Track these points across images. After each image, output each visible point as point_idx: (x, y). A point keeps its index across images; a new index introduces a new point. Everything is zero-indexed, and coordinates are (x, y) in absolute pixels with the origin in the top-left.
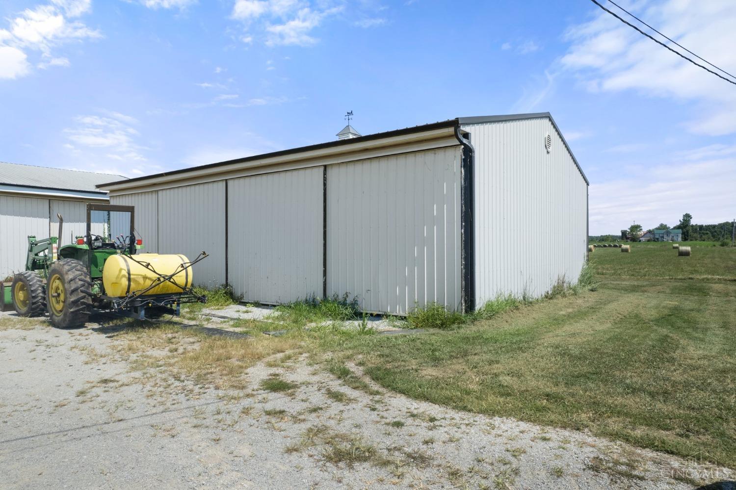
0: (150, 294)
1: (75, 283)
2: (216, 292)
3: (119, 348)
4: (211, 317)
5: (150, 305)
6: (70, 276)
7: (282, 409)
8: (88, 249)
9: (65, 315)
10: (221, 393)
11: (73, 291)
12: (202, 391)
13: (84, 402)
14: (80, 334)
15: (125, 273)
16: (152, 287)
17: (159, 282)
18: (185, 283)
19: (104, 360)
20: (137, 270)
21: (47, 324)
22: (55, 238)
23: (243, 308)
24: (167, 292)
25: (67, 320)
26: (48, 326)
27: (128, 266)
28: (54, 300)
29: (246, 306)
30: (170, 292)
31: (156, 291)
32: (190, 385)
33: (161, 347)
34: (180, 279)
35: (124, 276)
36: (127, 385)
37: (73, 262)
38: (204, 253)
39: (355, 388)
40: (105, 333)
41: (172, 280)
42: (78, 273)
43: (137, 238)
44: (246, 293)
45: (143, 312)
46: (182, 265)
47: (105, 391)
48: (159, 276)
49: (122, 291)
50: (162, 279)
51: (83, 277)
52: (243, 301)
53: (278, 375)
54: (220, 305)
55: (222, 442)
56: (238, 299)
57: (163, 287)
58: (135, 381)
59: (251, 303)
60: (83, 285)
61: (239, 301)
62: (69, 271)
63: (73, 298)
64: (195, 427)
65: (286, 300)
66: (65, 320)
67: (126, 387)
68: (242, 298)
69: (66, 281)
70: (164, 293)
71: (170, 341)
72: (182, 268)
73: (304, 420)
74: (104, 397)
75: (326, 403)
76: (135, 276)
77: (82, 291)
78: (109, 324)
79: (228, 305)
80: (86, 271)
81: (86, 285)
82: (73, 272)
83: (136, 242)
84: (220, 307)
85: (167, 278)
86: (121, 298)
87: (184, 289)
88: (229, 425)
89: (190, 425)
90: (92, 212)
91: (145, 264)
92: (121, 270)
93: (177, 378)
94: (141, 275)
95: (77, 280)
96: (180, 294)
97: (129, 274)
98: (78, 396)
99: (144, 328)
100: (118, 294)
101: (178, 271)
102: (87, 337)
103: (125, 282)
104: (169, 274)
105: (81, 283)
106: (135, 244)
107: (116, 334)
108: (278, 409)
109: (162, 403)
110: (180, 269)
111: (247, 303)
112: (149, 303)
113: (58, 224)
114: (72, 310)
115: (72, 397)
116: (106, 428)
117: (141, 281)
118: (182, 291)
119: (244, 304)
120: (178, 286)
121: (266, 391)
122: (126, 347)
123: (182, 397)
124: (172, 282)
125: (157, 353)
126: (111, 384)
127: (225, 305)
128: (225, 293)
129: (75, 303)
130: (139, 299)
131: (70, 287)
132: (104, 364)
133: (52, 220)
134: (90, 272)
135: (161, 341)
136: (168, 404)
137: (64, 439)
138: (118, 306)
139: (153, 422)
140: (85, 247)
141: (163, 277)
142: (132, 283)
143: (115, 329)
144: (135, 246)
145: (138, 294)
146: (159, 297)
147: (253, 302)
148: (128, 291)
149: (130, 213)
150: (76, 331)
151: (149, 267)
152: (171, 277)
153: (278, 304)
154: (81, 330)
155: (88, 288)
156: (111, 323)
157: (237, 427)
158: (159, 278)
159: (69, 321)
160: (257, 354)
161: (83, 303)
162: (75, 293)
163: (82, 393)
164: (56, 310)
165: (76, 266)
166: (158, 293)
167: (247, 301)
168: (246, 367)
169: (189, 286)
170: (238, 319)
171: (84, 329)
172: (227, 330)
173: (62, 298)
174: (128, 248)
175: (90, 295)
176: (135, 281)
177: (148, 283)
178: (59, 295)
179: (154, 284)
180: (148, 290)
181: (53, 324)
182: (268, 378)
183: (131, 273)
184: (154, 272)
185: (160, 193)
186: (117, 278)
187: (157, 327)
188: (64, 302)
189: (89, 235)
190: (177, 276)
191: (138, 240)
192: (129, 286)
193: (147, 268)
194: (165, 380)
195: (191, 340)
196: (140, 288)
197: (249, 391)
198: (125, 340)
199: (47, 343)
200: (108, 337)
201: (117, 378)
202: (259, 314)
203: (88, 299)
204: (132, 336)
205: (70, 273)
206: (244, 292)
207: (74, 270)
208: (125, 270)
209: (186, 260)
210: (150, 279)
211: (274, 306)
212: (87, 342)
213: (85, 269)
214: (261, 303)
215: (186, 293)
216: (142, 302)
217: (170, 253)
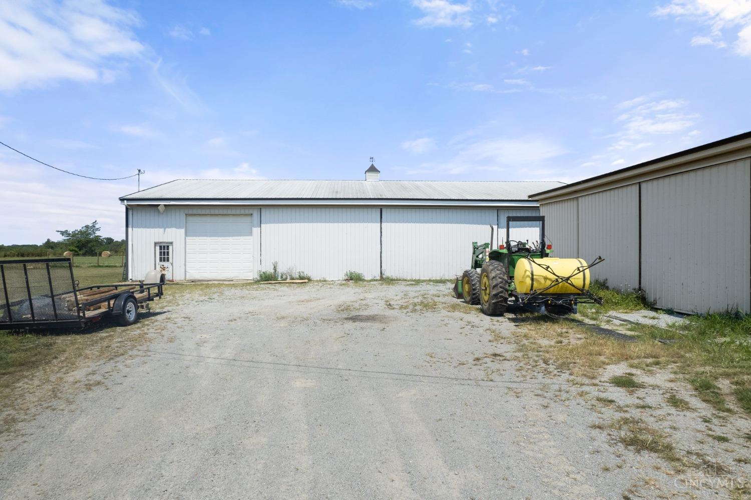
0: (551, 292)
1: (496, 280)
2: (628, 296)
3: (518, 335)
4: (611, 319)
5: (549, 302)
6: (493, 275)
7: (613, 399)
8: (507, 253)
9: (489, 304)
10: (572, 378)
11: (494, 287)
12: (558, 374)
13: (476, 365)
14: (498, 321)
15: (529, 273)
16: (550, 287)
17: (557, 283)
18: (582, 285)
19: (502, 341)
20: (539, 272)
21: (479, 311)
22: (488, 244)
23: (652, 314)
24: (566, 292)
25: (491, 308)
26: (480, 312)
27: (532, 268)
28: (483, 292)
29: (657, 312)
30: (569, 292)
31: (555, 290)
32: (551, 368)
33: (549, 338)
34: (578, 281)
35: (528, 276)
36: (508, 360)
37: (496, 263)
38: (600, 258)
39: (704, 401)
40: (515, 322)
41: (569, 282)
42: (498, 272)
43: (547, 243)
44: (659, 299)
45: (543, 308)
46: (578, 268)
47: (492, 361)
48: (557, 278)
49: (527, 289)
50: (560, 280)
51: (502, 275)
52: (656, 307)
53: (633, 375)
54: (630, 309)
55: (548, 409)
56: (651, 304)
57: (562, 288)
58: (516, 358)
59: (663, 310)
60: (501, 282)
61: (652, 306)
62: (492, 270)
63: (494, 292)
64: (536, 395)
65: (703, 310)
66: (489, 309)
67: (508, 361)
68: (655, 303)
69: (491, 278)
70: (563, 292)
71: (560, 335)
72: (578, 271)
73: (626, 411)
74: (490, 364)
75: (660, 405)
76: (537, 277)
77: (501, 287)
78: (522, 316)
79: (638, 310)
80: (505, 271)
81: (504, 282)
82: (495, 272)
83: (546, 246)
84: (629, 311)
85: (564, 279)
86: (526, 294)
87: (582, 290)
88: (562, 400)
89: (534, 393)
90: (510, 222)
91: (545, 267)
92: (526, 271)
93: (546, 362)
94: (543, 276)
95: (498, 278)
96: (579, 294)
97: (532, 275)
98: (474, 361)
99: (546, 322)
100: (524, 291)
101: (574, 274)
102: (501, 324)
103: (529, 281)
104: (567, 276)
105: (500, 280)
106: (545, 249)
107: (522, 324)
108: (610, 399)
109: (524, 376)
110: (577, 272)
111: (660, 309)
112: (549, 300)
113: (505, 230)
114: (493, 301)
115: (471, 361)
116: (481, 383)
117: (543, 281)
118: (580, 292)
119: (656, 310)
120: (576, 288)
121: (611, 385)
122: (523, 334)
123: (541, 375)
124: (569, 284)
125: (544, 342)
126: (498, 358)
127: (636, 308)
128: (637, 297)
129: (496, 296)
130: (541, 296)
131: (493, 283)
132: (501, 343)
133: (499, 225)
134: (509, 272)
135: (554, 334)
136: (528, 378)
137: (455, 382)
138: (522, 300)
139: (511, 386)
140: (505, 251)
141: (561, 279)
142: (534, 282)
143: (523, 320)
144: (545, 250)
145: (539, 292)
146: (559, 296)
147: (665, 308)
148: (532, 289)
149: (541, 222)
150: (495, 318)
151: (549, 269)
152: (568, 279)
153: (693, 313)
154: (500, 319)
155: (505, 285)
156: (523, 315)
157: (567, 403)
158: (557, 279)
159: (492, 309)
160: (627, 355)
161: (501, 297)
162: (496, 288)
163: (478, 359)
164: (485, 301)
165: (497, 267)
166: (558, 292)
167: (660, 308)
168: (608, 364)
169: (587, 288)
170: (637, 324)
171: (502, 317)
172: (620, 332)
173: (488, 292)
174: (540, 252)
175: (507, 291)
176: (538, 281)
177: (548, 283)
178: (486, 289)
179: (553, 284)
180: (548, 288)
181: (483, 311)
182: (621, 375)
183: (534, 274)
184: (554, 274)
185: (580, 199)
186: (523, 277)
187: (557, 322)
188: (489, 295)
189: (508, 242)
190: (575, 278)
191: (548, 246)
192: (532, 285)
193: (547, 270)
194: (536, 362)
195: (579, 336)
196: (541, 287)
197: (596, 381)
198: (526, 329)
199: (473, 324)
200: (515, 326)
201: (504, 355)
202: (664, 321)
203: (505, 293)
204: (532, 327)
205: (492, 272)
206: (658, 298)
207: (496, 270)
208: (529, 271)
209: (585, 264)
210: (550, 279)
211: (688, 315)
212: (500, 327)
213: (504, 270)
214: (675, 310)
215: (583, 294)
216: (543, 298)
217: (570, 258)
